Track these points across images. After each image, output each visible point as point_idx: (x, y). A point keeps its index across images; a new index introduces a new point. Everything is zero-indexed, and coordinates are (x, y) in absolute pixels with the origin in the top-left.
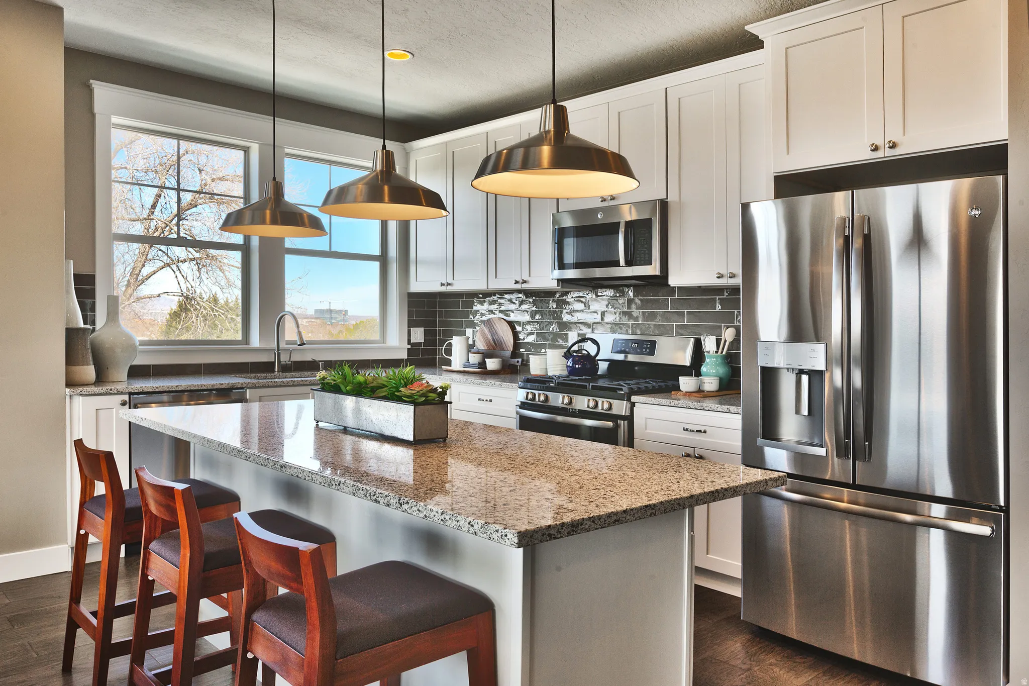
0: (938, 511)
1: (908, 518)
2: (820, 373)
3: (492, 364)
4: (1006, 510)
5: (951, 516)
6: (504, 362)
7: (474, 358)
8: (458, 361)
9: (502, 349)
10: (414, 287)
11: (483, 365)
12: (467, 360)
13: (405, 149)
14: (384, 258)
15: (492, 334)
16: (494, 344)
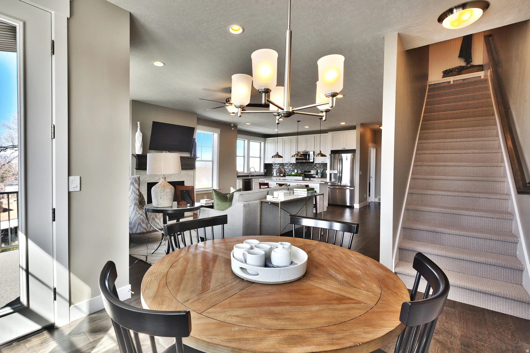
0: (348, 187)
1: (345, 188)
2: (337, 174)
3: (282, 175)
4: (355, 187)
5: (350, 188)
6: (283, 175)
7: (278, 174)
8: (275, 175)
9: (282, 173)
10: (266, 162)
11: (280, 175)
12: (277, 174)
13: (265, 139)
14: (260, 157)
15: (280, 170)
16: (280, 172)
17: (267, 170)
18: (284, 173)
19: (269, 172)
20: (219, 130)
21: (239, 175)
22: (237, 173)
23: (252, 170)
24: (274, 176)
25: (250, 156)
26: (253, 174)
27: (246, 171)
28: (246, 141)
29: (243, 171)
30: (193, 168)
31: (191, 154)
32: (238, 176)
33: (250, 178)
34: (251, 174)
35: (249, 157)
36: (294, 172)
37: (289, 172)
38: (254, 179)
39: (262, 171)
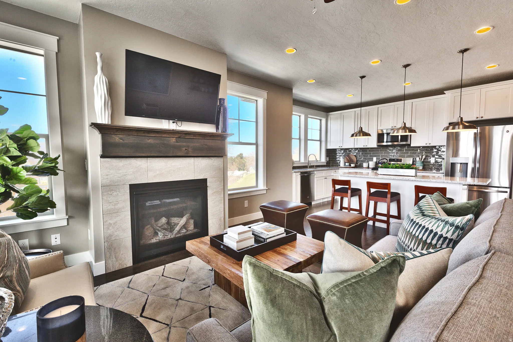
0: (494, 188)
1: (487, 191)
3: (353, 166)
6: (355, 165)
7: (347, 164)
8: (342, 164)
9: (353, 162)
10: (329, 147)
11: (350, 165)
12: (345, 164)
13: (327, 114)
14: (320, 141)
15: (349, 158)
16: (350, 161)
17: (329, 158)
18: (355, 163)
19: (332, 161)
20: (265, 94)
21: (295, 165)
22: (293, 162)
23: (312, 158)
24: (341, 166)
25: (309, 138)
26: (311, 165)
27: (302, 160)
28: (303, 117)
29: (298, 160)
30: (220, 155)
31: (217, 128)
32: (294, 168)
33: (309, 170)
34: (309, 165)
35: (306, 140)
36: (373, 161)
37: (364, 161)
38: (315, 172)
39: (323, 160)
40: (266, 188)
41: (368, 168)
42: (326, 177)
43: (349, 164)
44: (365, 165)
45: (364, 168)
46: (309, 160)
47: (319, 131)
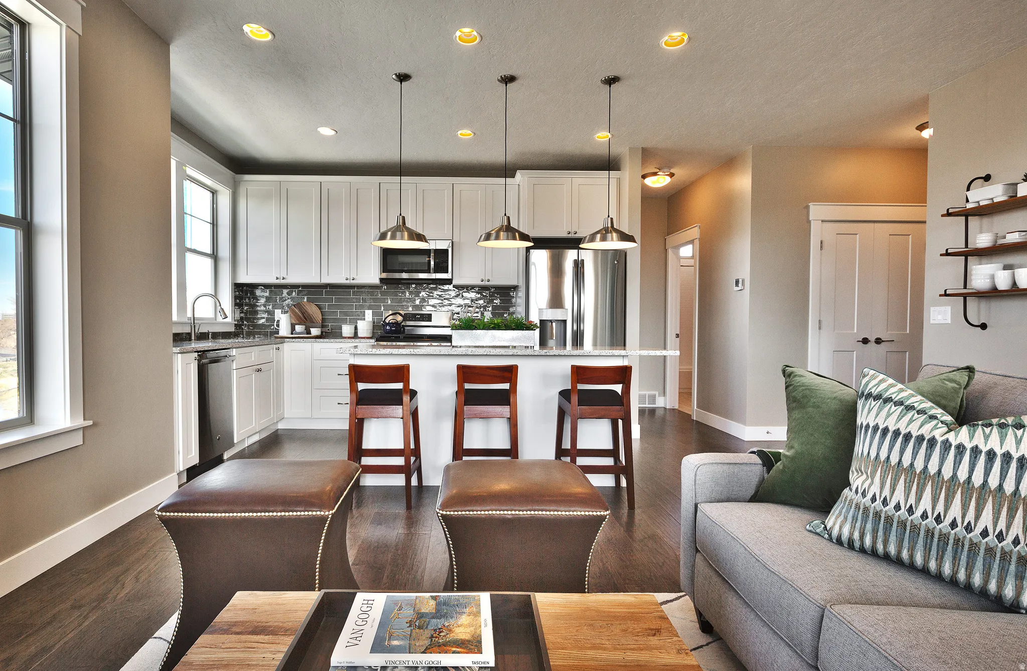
3: (316, 331)
6: (322, 330)
7: (299, 328)
8: (284, 331)
9: (314, 322)
10: (243, 279)
11: (309, 332)
12: (293, 329)
13: (234, 178)
14: (214, 256)
15: (303, 314)
16: (304, 319)
17: (241, 313)
18: (321, 325)
19: (247, 319)
24: (285, 335)
25: (188, 246)
26: (202, 330)
33: (213, 345)
34: (196, 330)
36: (364, 319)
37: (345, 321)
38: (234, 352)
39: (228, 317)
40: (80, 422)
41: (356, 336)
42: (259, 367)
43: (304, 327)
44: (347, 330)
45: (345, 338)
46: (195, 316)
47: (208, 227)
